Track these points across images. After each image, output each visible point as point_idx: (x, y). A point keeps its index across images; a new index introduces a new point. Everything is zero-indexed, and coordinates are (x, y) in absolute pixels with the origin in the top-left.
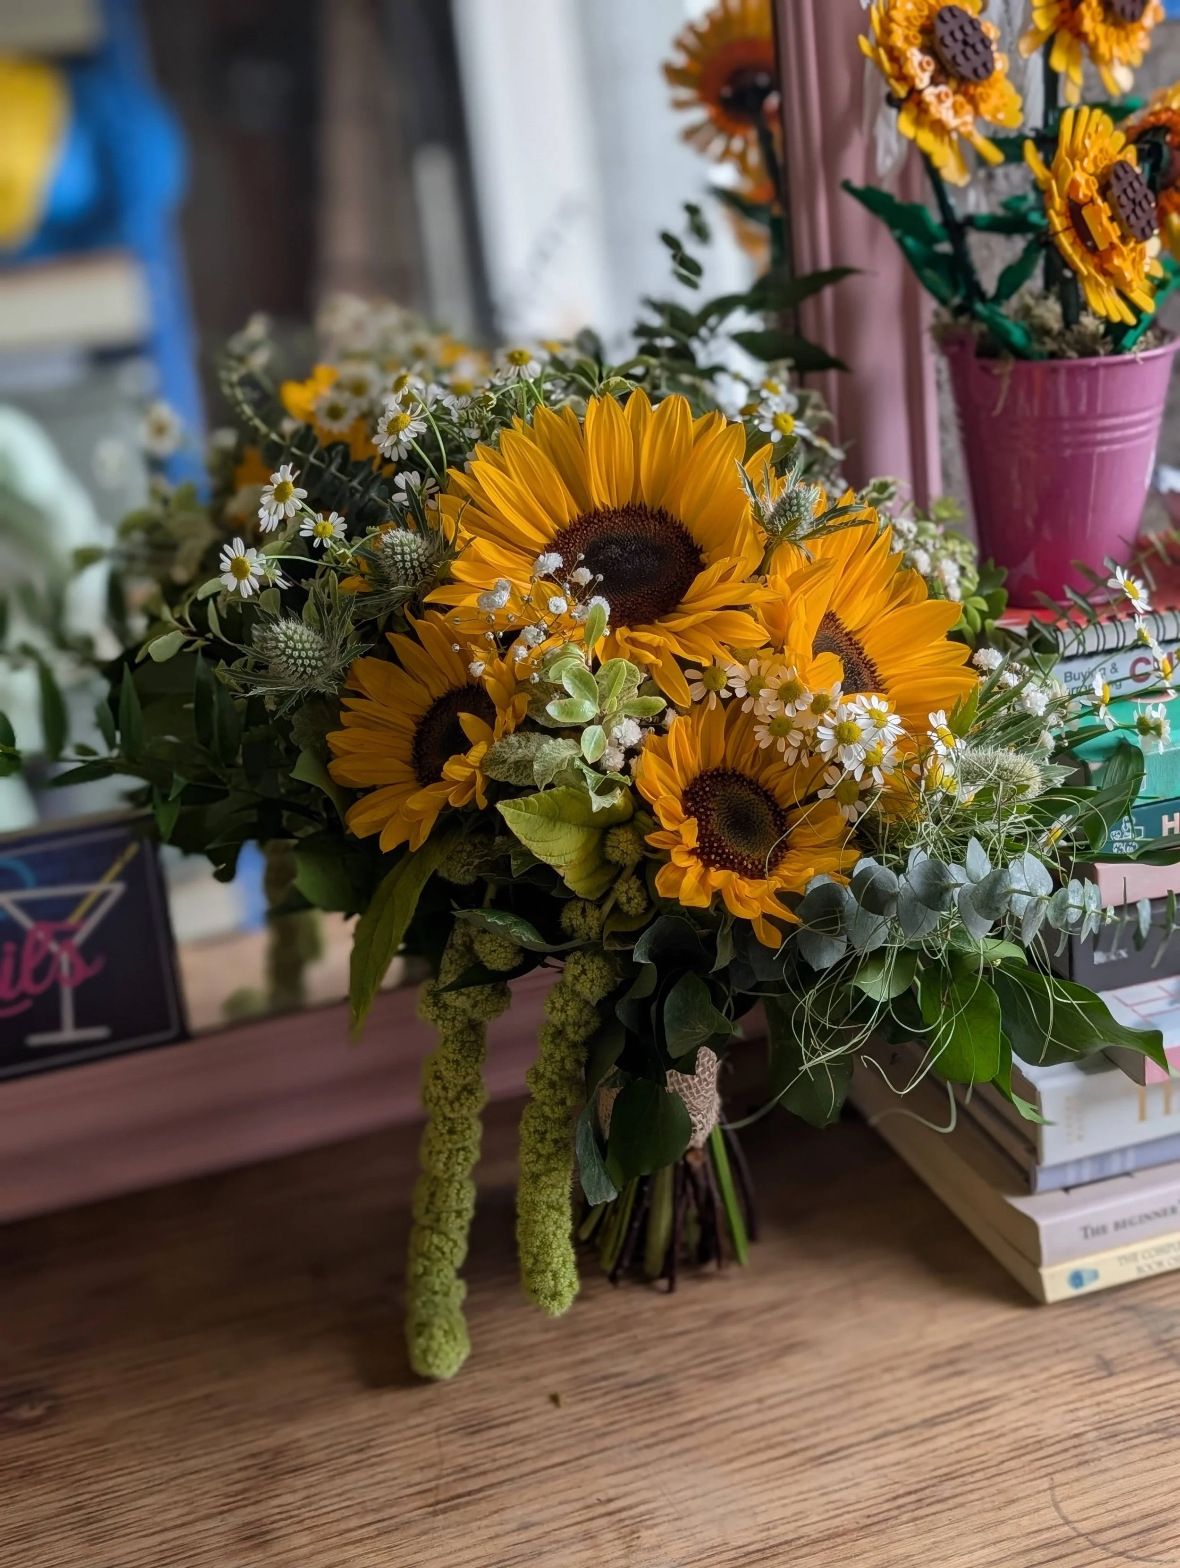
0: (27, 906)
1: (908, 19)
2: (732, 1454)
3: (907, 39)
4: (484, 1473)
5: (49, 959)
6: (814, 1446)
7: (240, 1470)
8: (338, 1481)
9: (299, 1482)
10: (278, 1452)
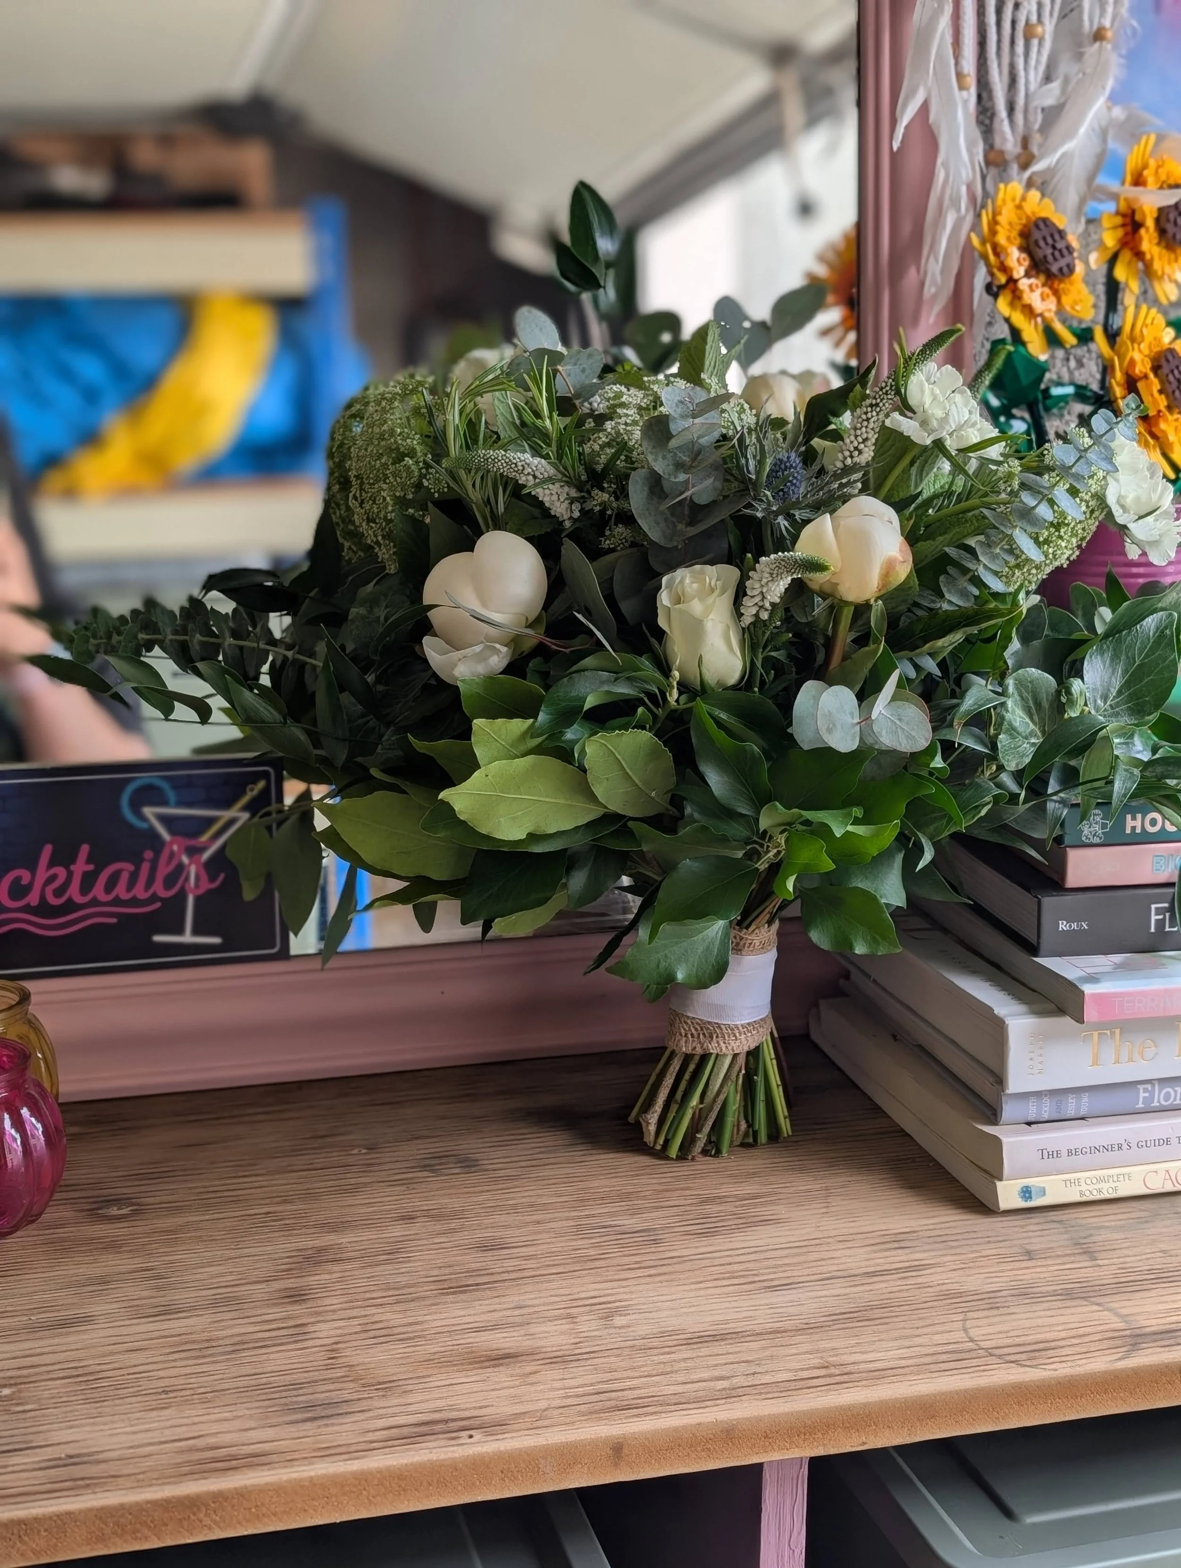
0: (167, 821)
1: (1010, 224)
2: (699, 1280)
3: (1008, 238)
4: (492, 1274)
5: (180, 867)
6: (772, 1280)
7: (287, 1257)
8: (369, 1270)
9: (336, 1268)
10: (321, 1250)
